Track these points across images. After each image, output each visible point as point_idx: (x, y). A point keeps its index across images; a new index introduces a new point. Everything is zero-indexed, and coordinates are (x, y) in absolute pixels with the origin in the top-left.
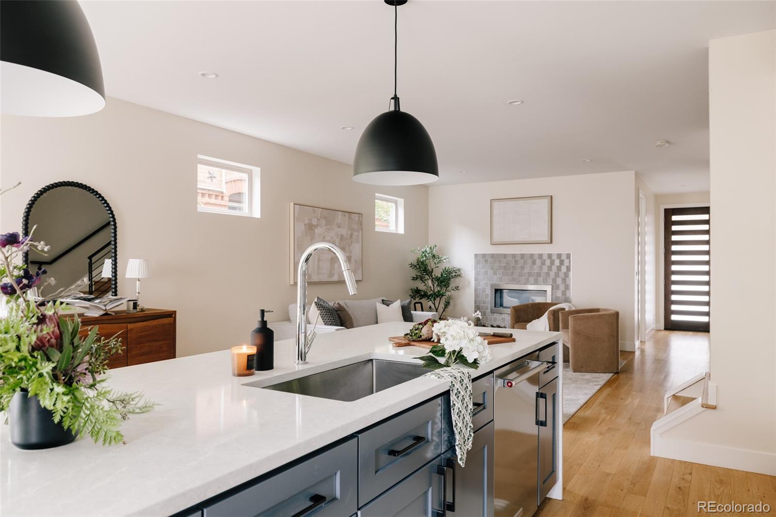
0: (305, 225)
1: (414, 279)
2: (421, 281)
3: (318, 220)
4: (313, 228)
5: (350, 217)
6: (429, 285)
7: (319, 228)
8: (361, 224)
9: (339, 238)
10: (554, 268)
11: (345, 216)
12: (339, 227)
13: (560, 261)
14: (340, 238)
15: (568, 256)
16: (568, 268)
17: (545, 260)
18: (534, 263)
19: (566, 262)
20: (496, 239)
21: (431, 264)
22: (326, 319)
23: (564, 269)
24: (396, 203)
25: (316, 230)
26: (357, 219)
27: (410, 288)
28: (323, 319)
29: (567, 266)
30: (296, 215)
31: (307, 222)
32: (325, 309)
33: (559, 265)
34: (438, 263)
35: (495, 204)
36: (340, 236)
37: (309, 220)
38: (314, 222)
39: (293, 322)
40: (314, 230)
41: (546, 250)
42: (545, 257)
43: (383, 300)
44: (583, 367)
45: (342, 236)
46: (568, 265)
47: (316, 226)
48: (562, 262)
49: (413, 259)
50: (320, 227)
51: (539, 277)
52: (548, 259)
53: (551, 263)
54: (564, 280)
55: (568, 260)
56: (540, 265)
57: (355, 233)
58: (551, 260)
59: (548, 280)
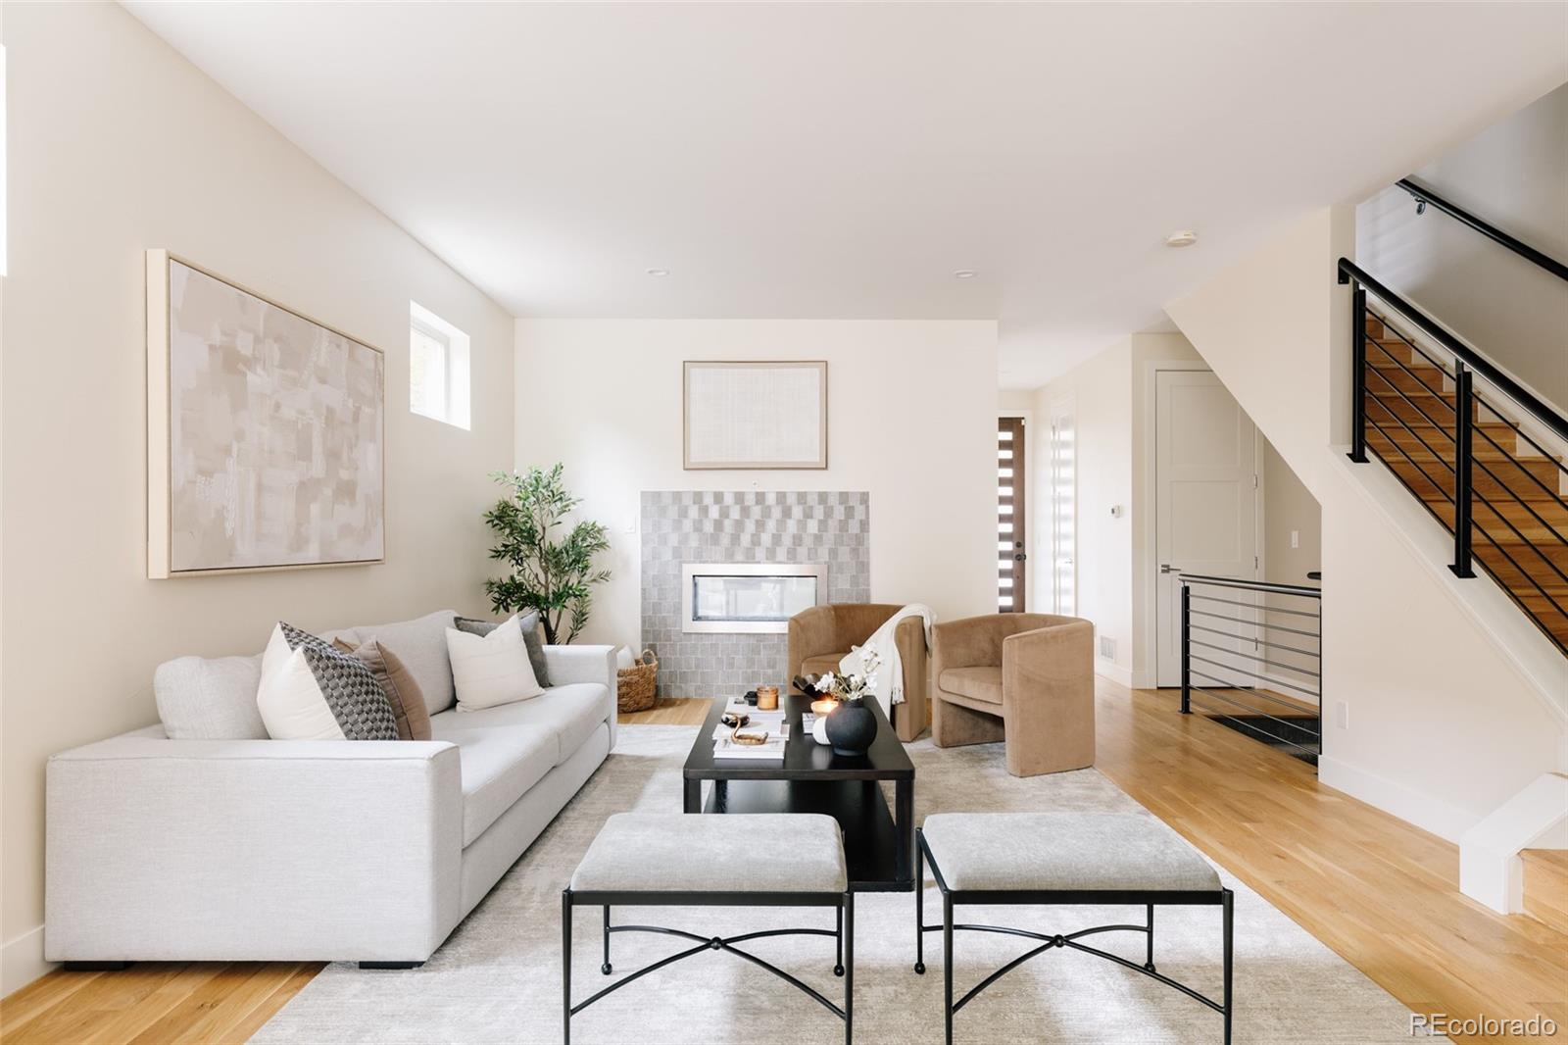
0: (212, 348)
1: (498, 554)
2: (514, 562)
3: (257, 340)
4: (241, 366)
5: (351, 355)
6: (532, 572)
7: (259, 370)
8: (381, 383)
9: (323, 417)
10: (833, 524)
11: (338, 346)
12: (323, 381)
13: (846, 508)
14: (327, 418)
15: (864, 498)
16: (864, 525)
17: (811, 507)
18: (787, 513)
19: (859, 510)
20: (695, 458)
21: (539, 517)
22: (351, 713)
23: (854, 527)
24: (446, 343)
25: (250, 377)
26: (371, 365)
27: (486, 580)
28: (338, 716)
29: (861, 521)
30: (177, 303)
31: (217, 339)
32: (345, 671)
33: (843, 518)
34: (560, 514)
35: (695, 372)
36: (324, 411)
37: (224, 333)
38: (245, 345)
39: (178, 734)
40: (245, 375)
41: (813, 483)
42: (812, 500)
43: (457, 619)
44: (1038, 763)
45: (330, 411)
46: (863, 518)
47: (250, 363)
48: (850, 512)
49: (491, 502)
50: (264, 368)
51: (800, 545)
52: (820, 504)
53: (825, 513)
54: (855, 551)
55: (863, 507)
56: (801, 518)
57: (366, 410)
58: (825, 508)
59: (820, 550)
